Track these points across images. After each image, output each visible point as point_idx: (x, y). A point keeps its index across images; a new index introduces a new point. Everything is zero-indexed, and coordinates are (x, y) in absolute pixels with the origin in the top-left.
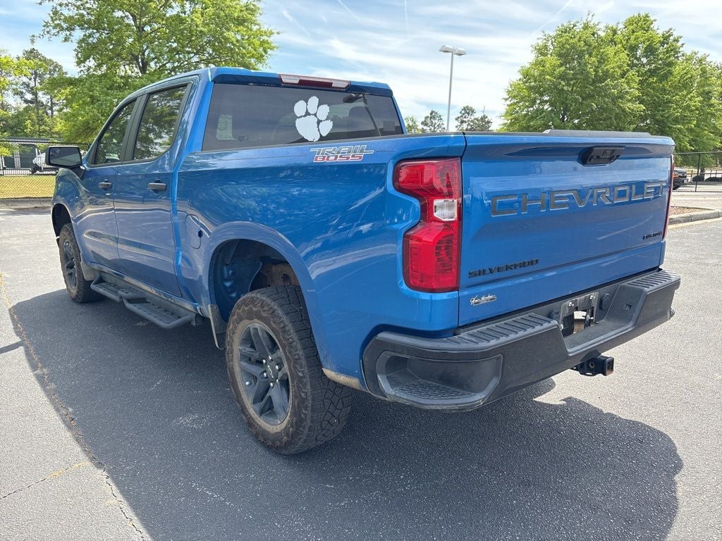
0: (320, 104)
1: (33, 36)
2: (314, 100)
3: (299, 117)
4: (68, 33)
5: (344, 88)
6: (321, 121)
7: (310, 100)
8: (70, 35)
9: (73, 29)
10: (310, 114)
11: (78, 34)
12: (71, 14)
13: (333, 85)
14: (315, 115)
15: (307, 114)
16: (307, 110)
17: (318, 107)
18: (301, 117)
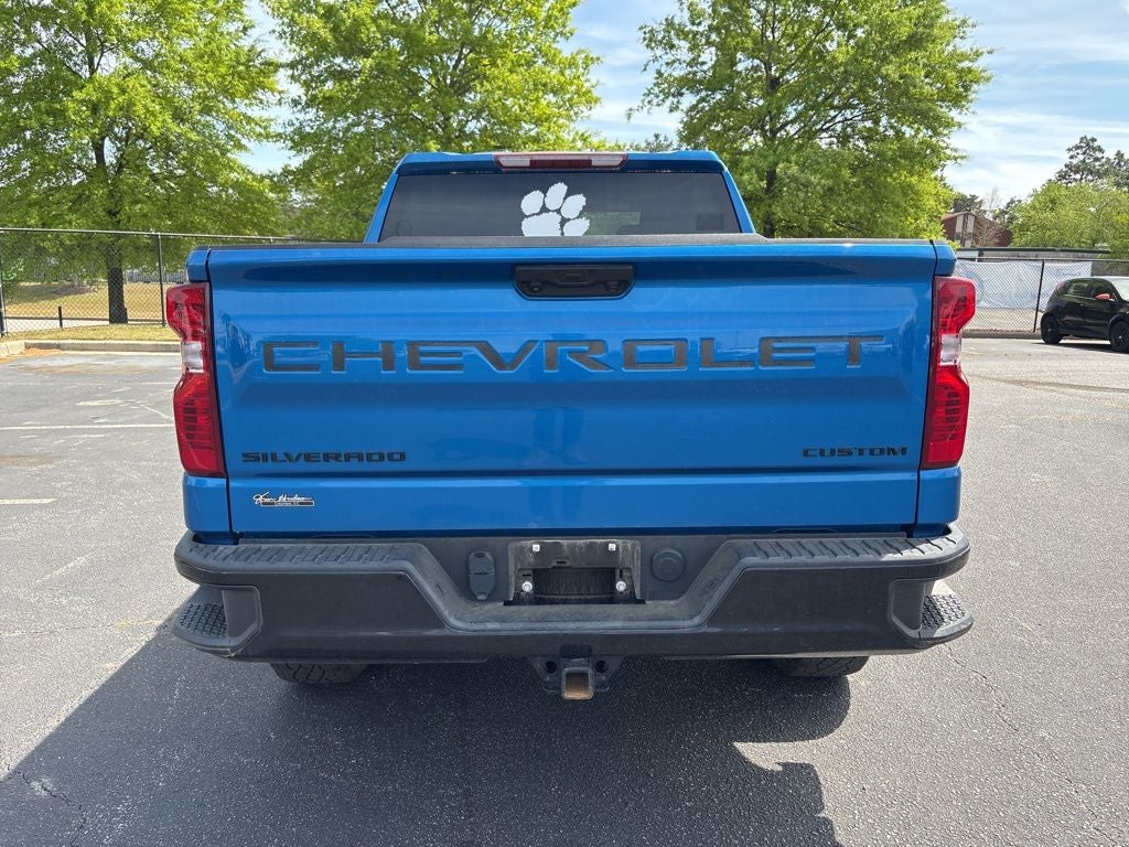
0: (568, 194)
1: (631, 110)
2: (560, 189)
3: (528, 217)
4: (675, 100)
5: (616, 167)
6: (569, 220)
7: (551, 189)
8: (678, 102)
9: (682, 95)
10: (548, 211)
11: (689, 99)
12: (682, 73)
13: (593, 164)
14: (558, 211)
15: (544, 209)
16: (544, 205)
17: (565, 199)
18: (533, 215)
